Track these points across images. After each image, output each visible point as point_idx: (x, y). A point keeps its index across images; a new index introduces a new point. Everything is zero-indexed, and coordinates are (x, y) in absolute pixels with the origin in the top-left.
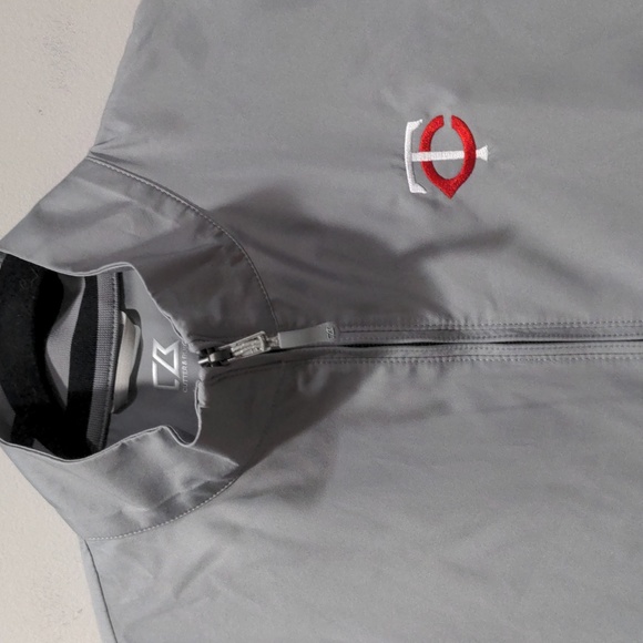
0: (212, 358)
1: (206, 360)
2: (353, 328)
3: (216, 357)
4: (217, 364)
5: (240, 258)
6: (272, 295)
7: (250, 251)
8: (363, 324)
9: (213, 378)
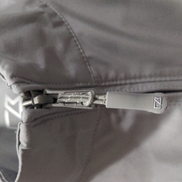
0: (36, 101)
1: (30, 102)
2: (153, 79)
3: (39, 99)
4: (40, 106)
5: (60, 23)
6: (88, 54)
7: (69, 20)
8: (161, 75)
9: (35, 120)
